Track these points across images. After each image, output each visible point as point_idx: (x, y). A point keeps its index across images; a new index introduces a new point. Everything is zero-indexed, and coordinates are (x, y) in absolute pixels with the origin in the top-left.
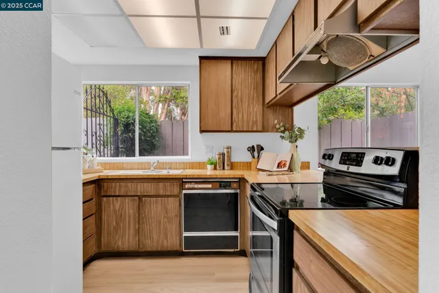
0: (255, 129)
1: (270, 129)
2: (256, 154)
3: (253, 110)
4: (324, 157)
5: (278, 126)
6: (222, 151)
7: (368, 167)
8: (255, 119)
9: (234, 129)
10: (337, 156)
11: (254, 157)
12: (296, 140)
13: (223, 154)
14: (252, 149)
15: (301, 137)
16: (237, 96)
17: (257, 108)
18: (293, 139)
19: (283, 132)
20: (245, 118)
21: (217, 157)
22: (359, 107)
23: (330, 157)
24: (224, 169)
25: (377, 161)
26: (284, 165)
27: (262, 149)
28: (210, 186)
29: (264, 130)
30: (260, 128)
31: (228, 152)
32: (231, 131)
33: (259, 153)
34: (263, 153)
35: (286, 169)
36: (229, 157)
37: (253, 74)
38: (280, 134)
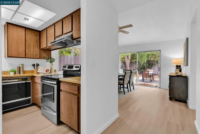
0: (36, 57)
1: (42, 58)
2: (36, 67)
3: (35, 50)
4: (63, 67)
5: (46, 57)
6: (19, 66)
7: (74, 69)
8: (36, 54)
9: (27, 57)
10: (67, 67)
11: (35, 68)
12: (52, 62)
13: (20, 67)
14: (34, 65)
15: (54, 61)
16: (28, 44)
17: (37, 50)
18: (51, 62)
19: (47, 59)
20: (32, 53)
21: (16, 69)
22: (70, 52)
23: (65, 67)
24: (20, 73)
25: (76, 67)
26: (49, 71)
27: (39, 65)
28: (17, 80)
29: (40, 58)
30: (38, 57)
31: (22, 66)
32: (25, 57)
33: (37, 67)
34: (39, 67)
35: (49, 72)
36: (23, 68)
37: (35, 36)
38: (46, 60)
